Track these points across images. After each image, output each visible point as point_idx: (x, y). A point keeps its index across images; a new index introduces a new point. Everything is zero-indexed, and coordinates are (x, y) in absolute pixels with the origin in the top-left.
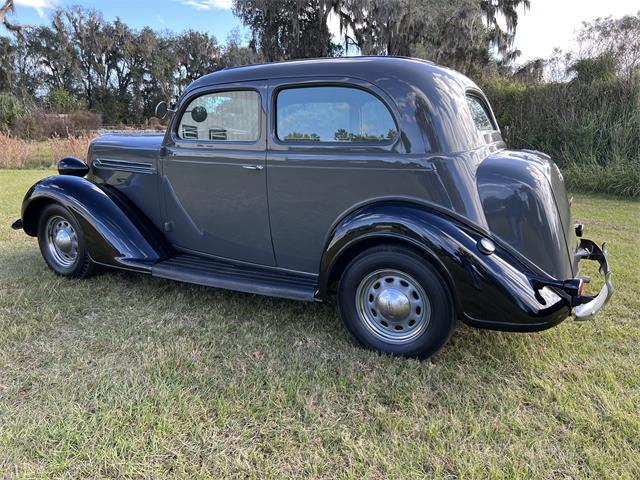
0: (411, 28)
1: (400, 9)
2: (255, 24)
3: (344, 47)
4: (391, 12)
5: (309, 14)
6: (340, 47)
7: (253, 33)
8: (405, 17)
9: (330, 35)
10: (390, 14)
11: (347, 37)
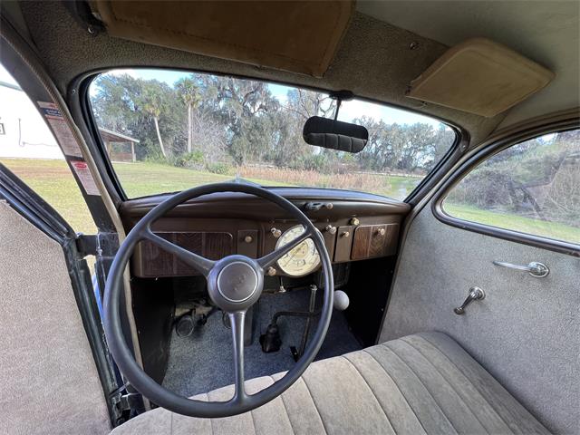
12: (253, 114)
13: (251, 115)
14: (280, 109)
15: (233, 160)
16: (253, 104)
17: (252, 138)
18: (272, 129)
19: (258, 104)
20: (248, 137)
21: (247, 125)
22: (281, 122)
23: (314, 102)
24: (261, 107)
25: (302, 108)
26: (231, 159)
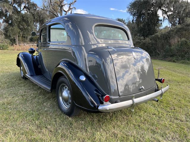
0: (187, 13)
1: (183, 7)
2: (134, 15)
3: (163, 20)
4: (180, 8)
5: (152, 11)
6: (161, 20)
7: (133, 18)
8: (185, 9)
9: (159, 17)
10: (179, 9)
11: (164, 17)
12: (20, 12)
13: (19, 13)
14: (38, 9)
15: (9, 41)
16: (20, 6)
17: (21, 27)
18: (34, 21)
19: (23, 6)
20: (19, 27)
21: (17, 19)
22: (40, 17)
23: (59, 6)
24: (25, 7)
25: (52, 9)
26: (8, 41)
